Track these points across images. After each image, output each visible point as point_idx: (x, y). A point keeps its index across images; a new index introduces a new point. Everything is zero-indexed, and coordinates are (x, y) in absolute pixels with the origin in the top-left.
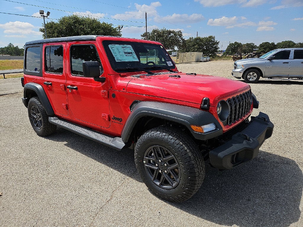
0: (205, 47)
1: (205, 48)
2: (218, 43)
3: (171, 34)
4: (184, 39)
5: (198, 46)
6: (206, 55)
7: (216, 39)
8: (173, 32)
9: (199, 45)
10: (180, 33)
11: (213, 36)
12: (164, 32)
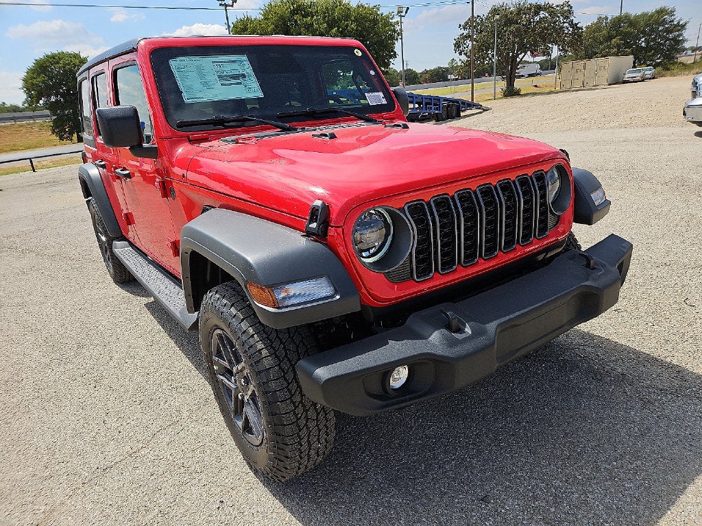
0: (643, 39)
1: (643, 44)
2: (683, 27)
3: (542, 12)
4: (576, 24)
5: (621, 39)
6: (644, 63)
7: (679, 17)
8: (547, 8)
9: (625, 36)
10: (566, 8)
11: (669, 6)
12: (520, 11)
